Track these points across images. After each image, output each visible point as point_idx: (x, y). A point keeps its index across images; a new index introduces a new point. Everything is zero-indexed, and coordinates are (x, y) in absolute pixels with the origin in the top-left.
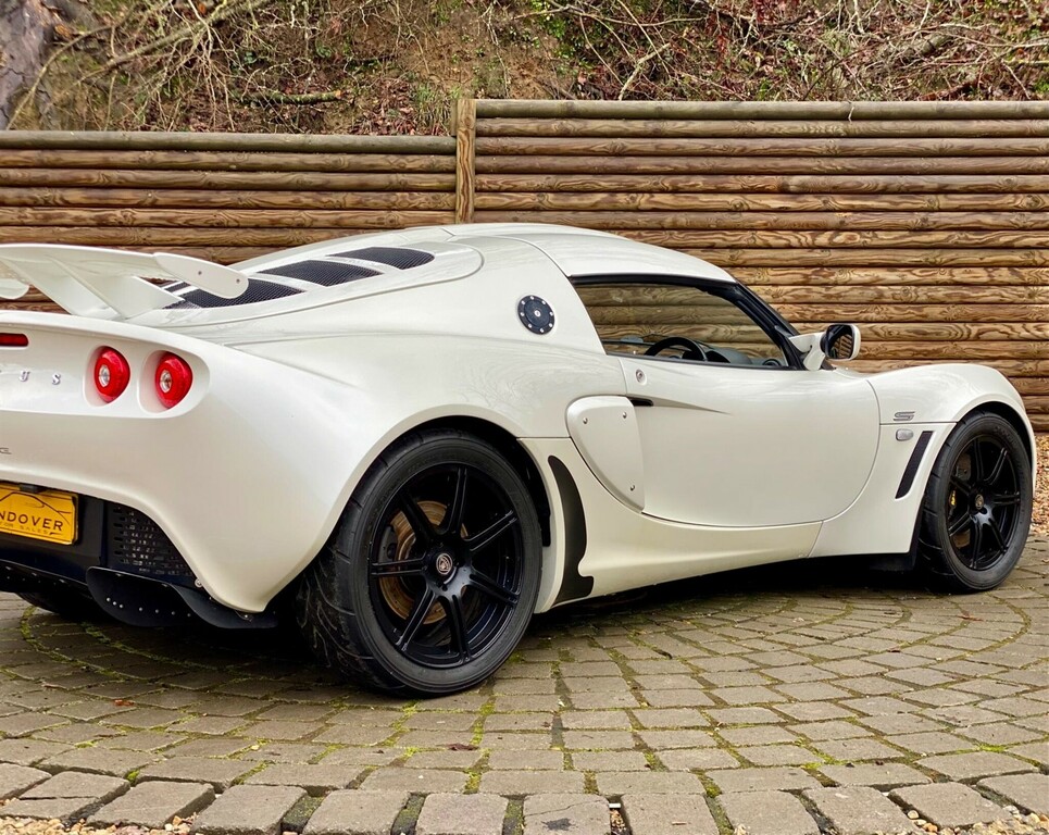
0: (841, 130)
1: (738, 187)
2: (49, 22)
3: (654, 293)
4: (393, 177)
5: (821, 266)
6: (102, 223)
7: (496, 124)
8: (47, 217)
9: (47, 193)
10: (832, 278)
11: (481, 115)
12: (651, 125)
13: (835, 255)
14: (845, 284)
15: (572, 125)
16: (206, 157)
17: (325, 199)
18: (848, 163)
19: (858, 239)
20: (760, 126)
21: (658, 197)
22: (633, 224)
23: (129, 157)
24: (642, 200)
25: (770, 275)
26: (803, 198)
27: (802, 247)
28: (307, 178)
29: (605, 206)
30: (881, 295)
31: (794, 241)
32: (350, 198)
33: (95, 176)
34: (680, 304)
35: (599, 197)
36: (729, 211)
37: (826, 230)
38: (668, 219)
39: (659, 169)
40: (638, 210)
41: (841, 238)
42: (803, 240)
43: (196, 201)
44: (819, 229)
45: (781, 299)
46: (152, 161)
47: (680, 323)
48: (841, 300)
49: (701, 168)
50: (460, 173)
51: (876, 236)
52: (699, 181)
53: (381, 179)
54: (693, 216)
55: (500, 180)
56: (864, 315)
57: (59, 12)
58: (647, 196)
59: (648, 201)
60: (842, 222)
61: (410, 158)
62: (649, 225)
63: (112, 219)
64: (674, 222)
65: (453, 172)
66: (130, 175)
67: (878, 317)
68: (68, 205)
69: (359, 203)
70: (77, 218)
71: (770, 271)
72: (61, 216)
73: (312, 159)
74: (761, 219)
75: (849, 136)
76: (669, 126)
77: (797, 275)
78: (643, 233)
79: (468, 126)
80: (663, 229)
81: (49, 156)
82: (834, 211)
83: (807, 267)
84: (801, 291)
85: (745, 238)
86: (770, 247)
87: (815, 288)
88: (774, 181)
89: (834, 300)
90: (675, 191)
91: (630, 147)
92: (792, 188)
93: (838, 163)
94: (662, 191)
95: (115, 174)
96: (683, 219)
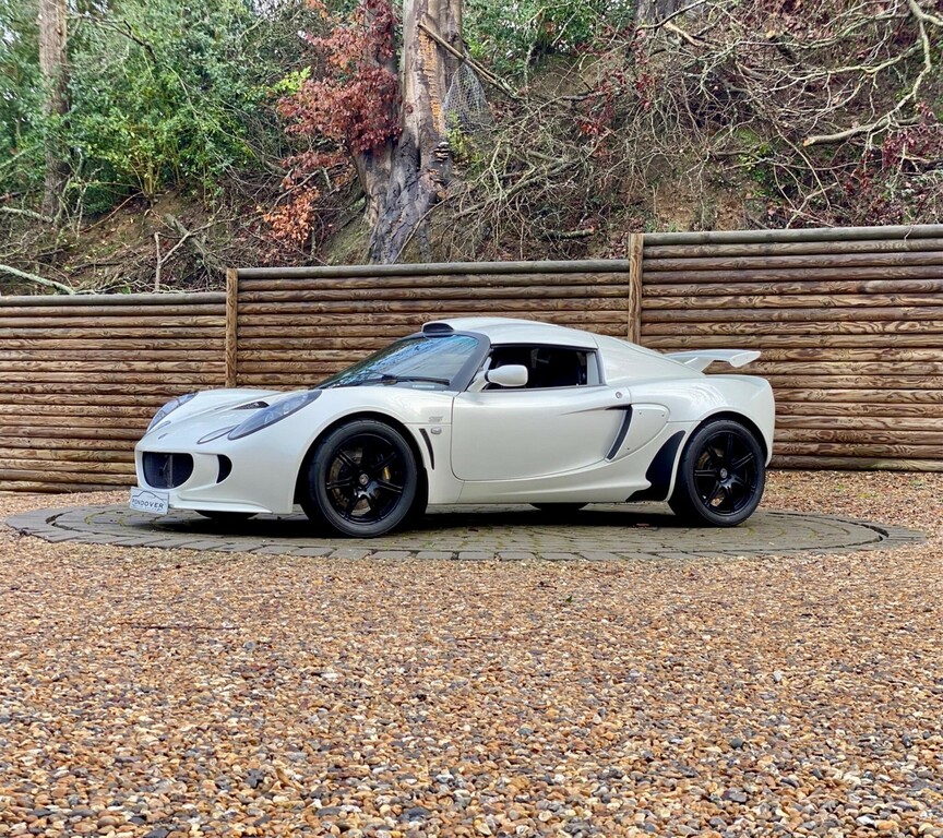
0: (905, 246)
1: (827, 290)
2: (434, 189)
3: (766, 366)
4: (589, 288)
5: (891, 347)
6: (411, 323)
7: (657, 251)
8: (380, 319)
9: (381, 304)
10: (898, 356)
11: (647, 244)
12: (764, 247)
13: (900, 338)
14: (909, 361)
15: (707, 249)
16: (472, 278)
17: (544, 304)
18: (910, 270)
19: (918, 327)
20: (844, 245)
21: (769, 299)
22: (751, 318)
23: (428, 279)
24: (757, 301)
25: (851, 354)
26: (876, 297)
27: (875, 333)
28: (533, 290)
29: (730, 305)
30: (936, 369)
31: (869, 329)
32: (560, 303)
33: (408, 292)
34: (785, 374)
35: (727, 299)
36: (821, 307)
37: (894, 320)
38: (776, 314)
39: (769, 278)
40: (754, 308)
41: (905, 327)
42: (876, 328)
43: (465, 307)
44: (888, 320)
45: (859, 372)
46: (441, 282)
47: (785, 388)
48: (905, 372)
49: (800, 276)
50: (631, 283)
51: (932, 324)
52: (798, 286)
53: (580, 290)
54: (793, 312)
55: (659, 289)
56: (923, 384)
57: (442, 183)
58: (761, 297)
59: (761, 301)
60: (905, 314)
61: (600, 275)
62: (762, 319)
63: (416, 320)
64: (780, 316)
65: (628, 284)
66: (428, 291)
67: (934, 386)
68: (393, 311)
69: (566, 306)
70: (396, 320)
71: (851, 351)
72: (387, 319)
73: (537, 277)
74: (844, 313)
75: (912, 250)
76: (776, 247)
77: (871, 354)
78: (758, 325)
79: (636, 252)
80: (773, 321)
81: (382, 281)
82: (901, 306)
83: (880, 348)
84: (874, 366)
85: (831, 327)
86: (851, 333)
87: (885, 364)
88: (854, 285)
89: (899, 372)
90: (781, 294)
91: (749, 263)
92: (868, 290)
93: (903, 271)
94: (772, 294)
95: (418, 291)
96: (786, 314)
